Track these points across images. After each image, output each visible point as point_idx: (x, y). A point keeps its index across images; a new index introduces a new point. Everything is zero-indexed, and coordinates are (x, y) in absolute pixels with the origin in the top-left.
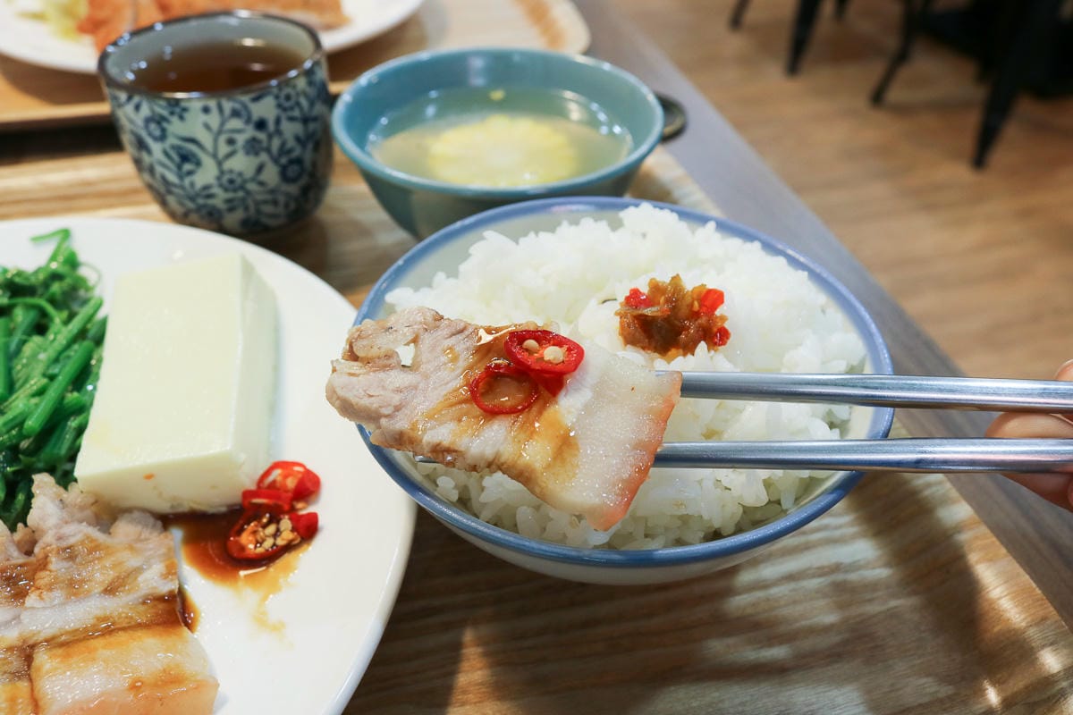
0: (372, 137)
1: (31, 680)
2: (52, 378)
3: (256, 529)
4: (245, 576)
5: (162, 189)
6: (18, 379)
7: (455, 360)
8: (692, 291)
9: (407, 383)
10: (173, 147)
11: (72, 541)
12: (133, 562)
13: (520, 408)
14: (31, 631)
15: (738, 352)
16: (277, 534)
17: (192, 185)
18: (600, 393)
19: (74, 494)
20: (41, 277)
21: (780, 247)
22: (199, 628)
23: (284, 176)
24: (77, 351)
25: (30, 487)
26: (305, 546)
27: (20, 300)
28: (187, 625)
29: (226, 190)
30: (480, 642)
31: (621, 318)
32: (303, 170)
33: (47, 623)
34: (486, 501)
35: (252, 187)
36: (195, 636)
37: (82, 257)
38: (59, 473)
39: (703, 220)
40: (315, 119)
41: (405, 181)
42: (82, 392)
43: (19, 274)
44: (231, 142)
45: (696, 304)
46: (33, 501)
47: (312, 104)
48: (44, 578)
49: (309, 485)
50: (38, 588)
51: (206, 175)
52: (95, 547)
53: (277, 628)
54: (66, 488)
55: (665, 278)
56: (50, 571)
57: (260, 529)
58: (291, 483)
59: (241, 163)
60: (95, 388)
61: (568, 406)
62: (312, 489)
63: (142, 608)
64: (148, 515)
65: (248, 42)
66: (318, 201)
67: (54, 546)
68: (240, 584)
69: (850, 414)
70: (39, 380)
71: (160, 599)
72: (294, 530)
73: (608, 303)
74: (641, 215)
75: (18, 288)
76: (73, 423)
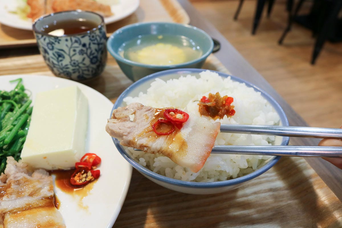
0: (120, 49)
1: (3, 225)
2: (14, 126)
3: (80, 175)
4: (76, 191)
5: (52, 66)
6: (3, 126)
7: (147, 118)
8: (223, 98)
9: (132, 126)
10: (56, 52)
11: (19, 179)
12: (39, 186)
13: (168, 133)
14: (4, 208)
15: (238, 118)
16: (86, 177)
17: (62, 64)
18: (194, 129)
19: (20, 163)
20: (12, 93)
21: (251, 85)
22: (60, 208)
23: (92, 62)
24: (23, 117)
25: (6, 161)
26: (95, 181)
27: (5, 101)
28: (56, 207)
29: (73, 66)
30: (153, 213)
31: (199, 106)
32: (97, 60)
33: (10, 205)
34: (155, 166)
35: (81, 65)
36: (59, 211)
37: (26, 87)
38: (16, 156)
39: (226, 76)
40: (102, 44)
41: (130, 63)
42: (24, 130)
43: (5, 92)
44: (74, 51)
45: (224, 102)
46: (7, 165)
47: (101, 39)
48: (9, 190)
49: (97, 161)
50: (7, 194)
51: (66, 61)
52: (27, 181)
53: (86, 208)
54: (18, 161)
55: (214, 93)
56: (11, 188)
57: (81, 175)
58: (91, 160)
59: (78, 58)
60: (28, 129)
61: (184, 133)
62: (98, 162)
63: (41, 201)
64: (44, 170)
65: (81, 20)
66: (102, 70)
67: (13, 180)
68: (74, 193)
69: (275, 139)
70: (10, 126)
71: (48, 198)
72: (92, 175)
73: (196, 102)
74: (206, 74)
75: (5, 97)
76: (21, 140)
